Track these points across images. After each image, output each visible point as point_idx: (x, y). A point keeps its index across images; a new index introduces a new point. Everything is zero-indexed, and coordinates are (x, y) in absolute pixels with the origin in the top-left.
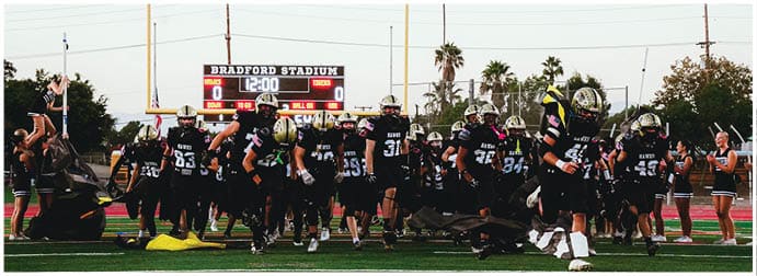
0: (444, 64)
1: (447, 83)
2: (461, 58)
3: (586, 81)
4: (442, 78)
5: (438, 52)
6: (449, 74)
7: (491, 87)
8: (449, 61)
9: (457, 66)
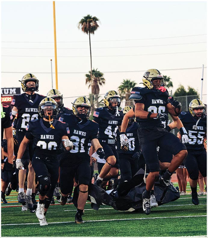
0: (92, 83)
1: (95, 96)
2: (103, 79)
3: (187, 91)
4: (91, 92)
5: (87, 76)
6: (96, 89)
7: (125, 97)
8: (95, 81)
9: (101, 84)
